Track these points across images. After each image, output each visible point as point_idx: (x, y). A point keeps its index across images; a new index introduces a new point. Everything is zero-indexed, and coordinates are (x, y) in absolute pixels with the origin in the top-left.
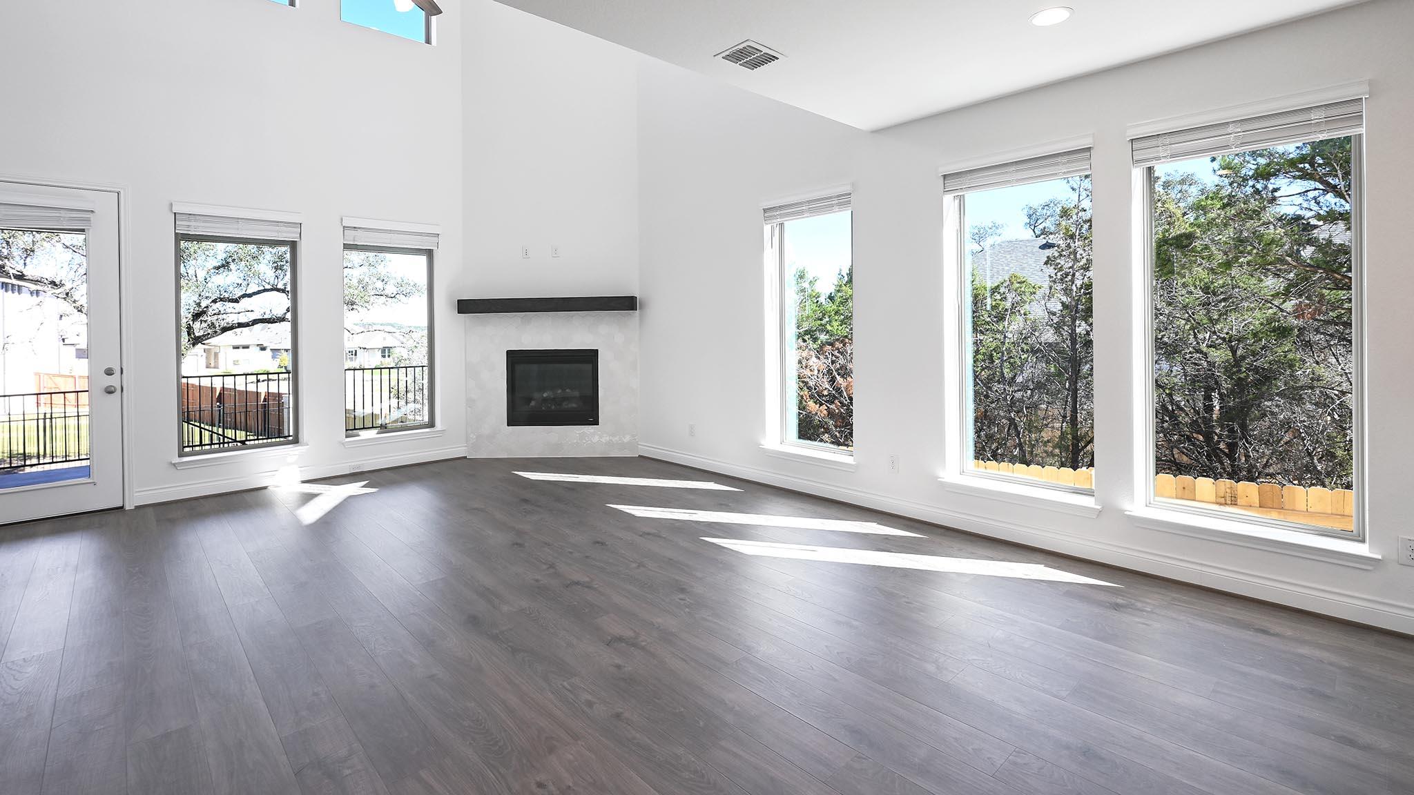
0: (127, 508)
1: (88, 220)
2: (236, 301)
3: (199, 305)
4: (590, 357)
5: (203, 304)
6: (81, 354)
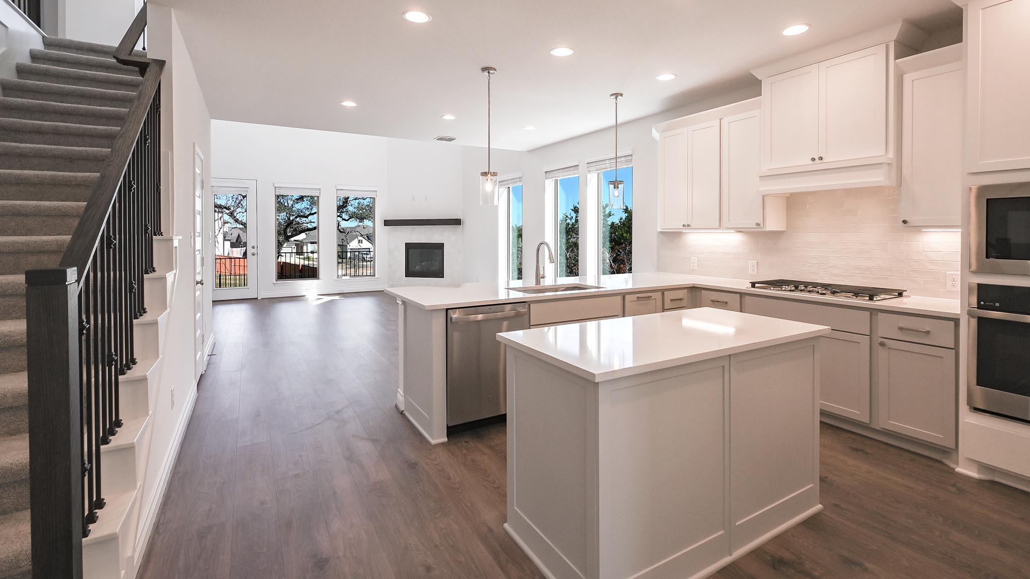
0: (259, 298)
1: (247, 191)
2: (307, 217)
3: (289, 219)
4: (440, 246)
5: (291, 219)
6: (233, 245)
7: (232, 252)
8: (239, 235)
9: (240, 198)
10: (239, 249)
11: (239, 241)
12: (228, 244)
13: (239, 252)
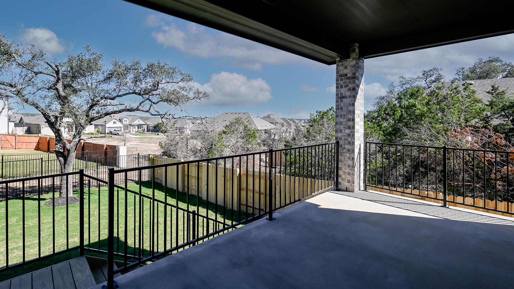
2: (113, 99)
5: (96, 100)
6: (16, 125)
7: (16, 130)
8: (21, 118)
9: (30, 75)
10: (21, 128)
11: (22, 122)
12: (12, 125)
13: (21, 130)
